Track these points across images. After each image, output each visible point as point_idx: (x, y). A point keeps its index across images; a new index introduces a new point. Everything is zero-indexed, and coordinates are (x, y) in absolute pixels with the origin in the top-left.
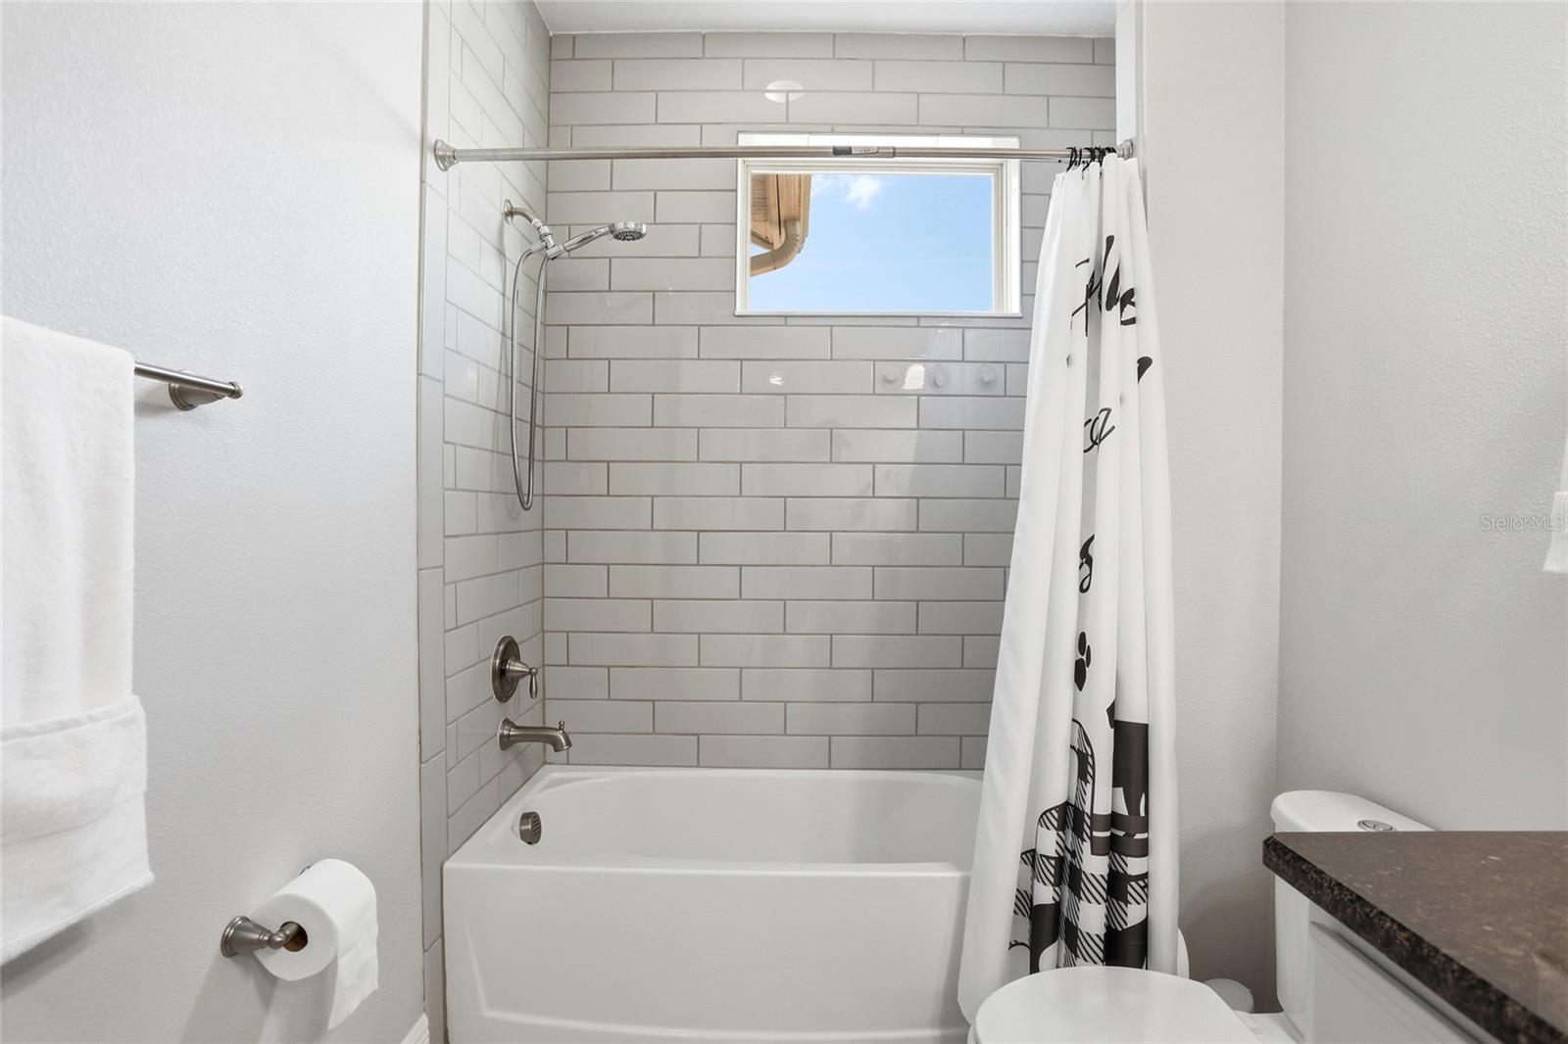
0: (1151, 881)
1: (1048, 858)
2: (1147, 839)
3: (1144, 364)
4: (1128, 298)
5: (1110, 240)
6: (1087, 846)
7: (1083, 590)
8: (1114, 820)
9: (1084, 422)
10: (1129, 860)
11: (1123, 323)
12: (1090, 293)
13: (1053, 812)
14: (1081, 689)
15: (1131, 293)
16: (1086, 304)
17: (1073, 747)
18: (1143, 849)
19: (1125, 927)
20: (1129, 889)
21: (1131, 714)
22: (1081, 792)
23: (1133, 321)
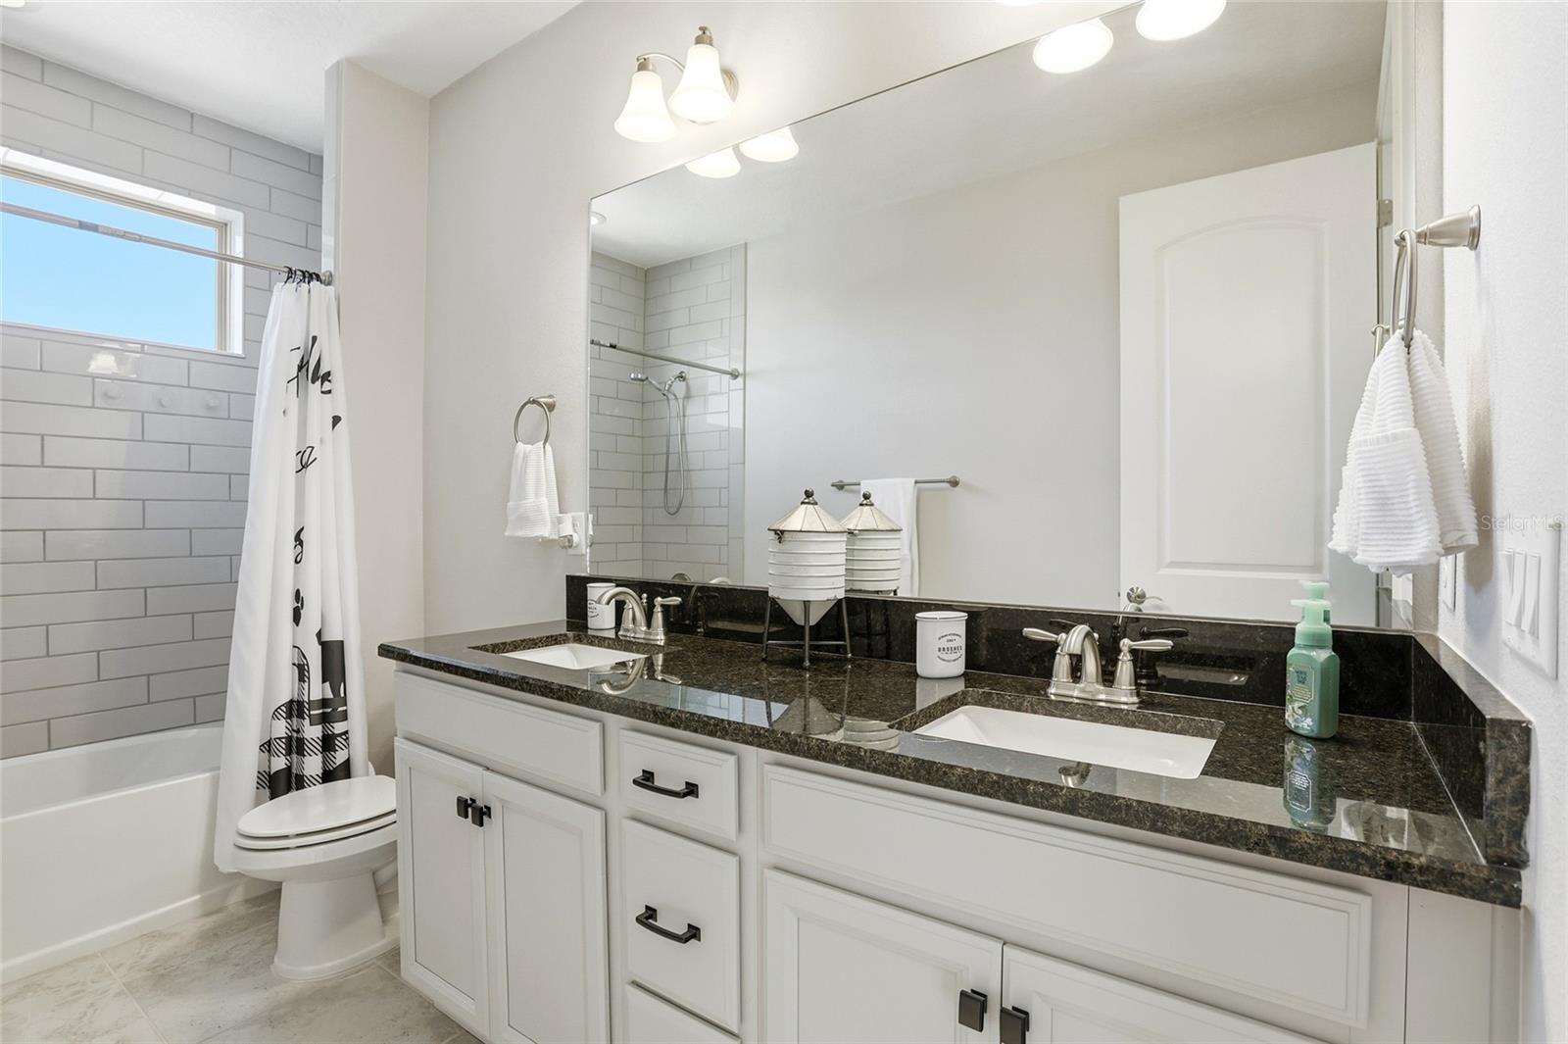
0: (350, 735)
1: (279, 739)
2: (346, 711)
3: (336, 420)
4: (326, 377)
5: (314, 339)
6: (307, 722)
7: (297, 562)
8: (324, 703)
9: (296, 453)
10: (335, 725)
11: (322, 392)
12: (300, 368)
13: (283, 708)
14: (297, 625)
15: (329, 374)
16: (297, 376)
17: (294, 664)
18: (344, 717)
19: (335, 766)
20: (337, 742)
21: (331, 636)
22: (301, 692)
23: (329, 392)
